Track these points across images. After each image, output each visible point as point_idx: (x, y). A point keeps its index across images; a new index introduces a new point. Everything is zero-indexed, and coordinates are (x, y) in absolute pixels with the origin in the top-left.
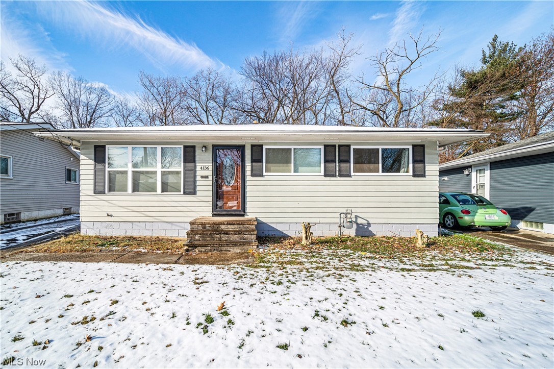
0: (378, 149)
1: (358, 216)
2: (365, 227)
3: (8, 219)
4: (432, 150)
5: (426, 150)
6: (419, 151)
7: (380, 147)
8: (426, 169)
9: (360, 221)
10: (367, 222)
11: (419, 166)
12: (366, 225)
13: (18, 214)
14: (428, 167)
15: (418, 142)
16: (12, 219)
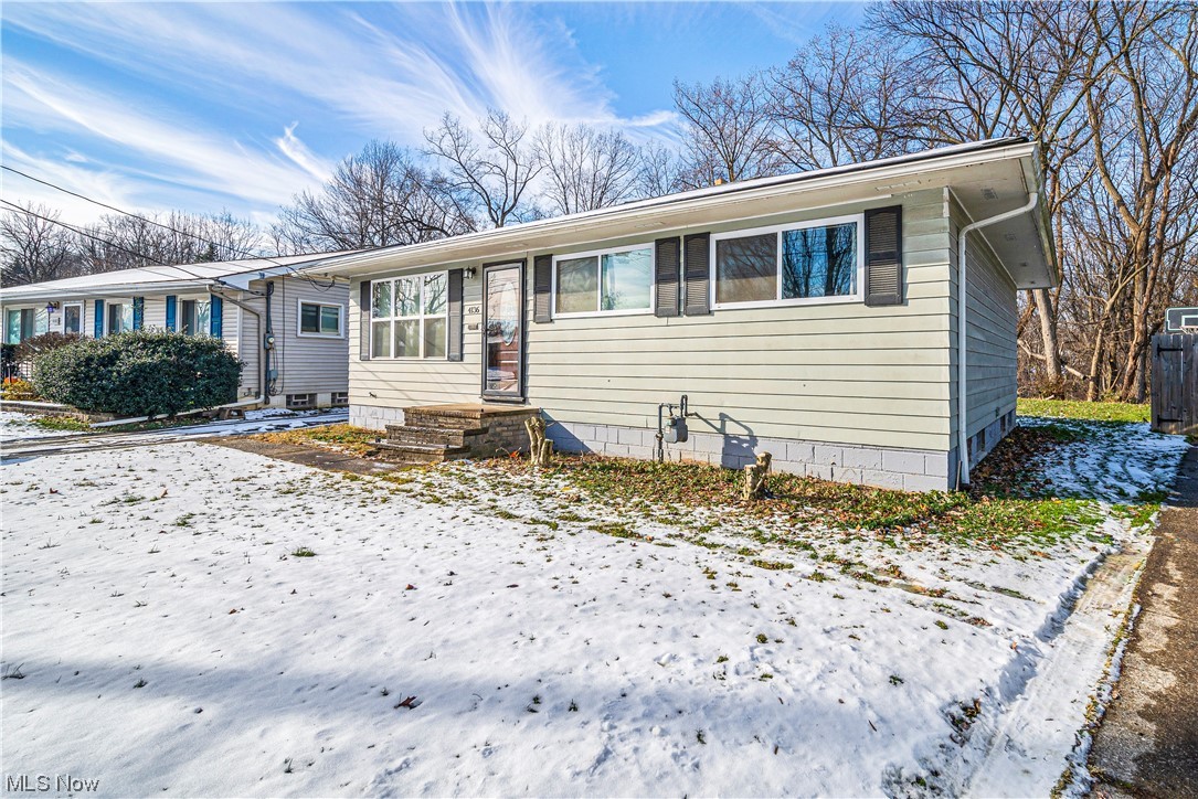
0: (774, 236)
1: (727, 417)
2: (745, 445)
3: (296, 403)
4: (928, 217)
5: (907, 221)
6: (886, 226)
7: (779, 229)
8: (908, 280)
9: (731, 428)
10: (746, 432)
11: (888, 271)
12: (746, 441)
13: (313, 396)
14: (913, 273)
15: (882, 199)
16: (303, 403)
